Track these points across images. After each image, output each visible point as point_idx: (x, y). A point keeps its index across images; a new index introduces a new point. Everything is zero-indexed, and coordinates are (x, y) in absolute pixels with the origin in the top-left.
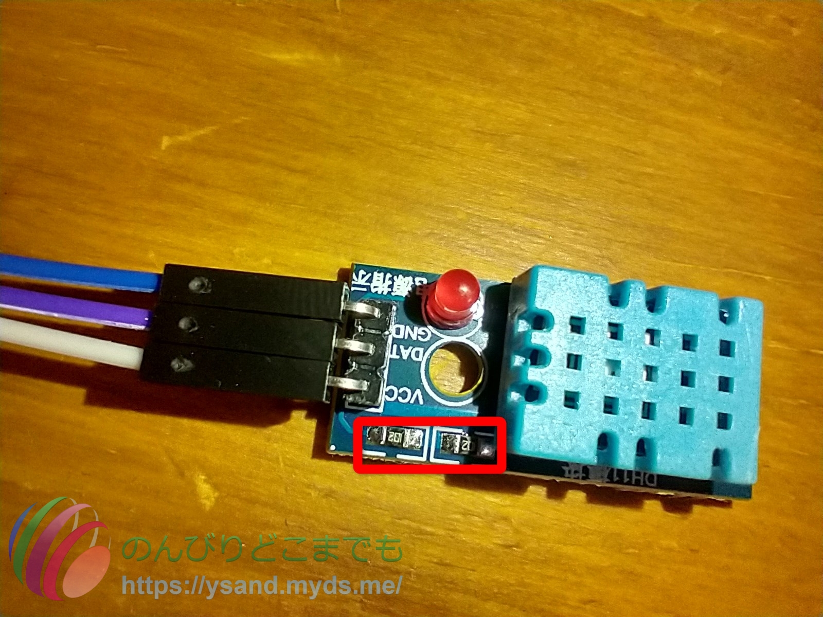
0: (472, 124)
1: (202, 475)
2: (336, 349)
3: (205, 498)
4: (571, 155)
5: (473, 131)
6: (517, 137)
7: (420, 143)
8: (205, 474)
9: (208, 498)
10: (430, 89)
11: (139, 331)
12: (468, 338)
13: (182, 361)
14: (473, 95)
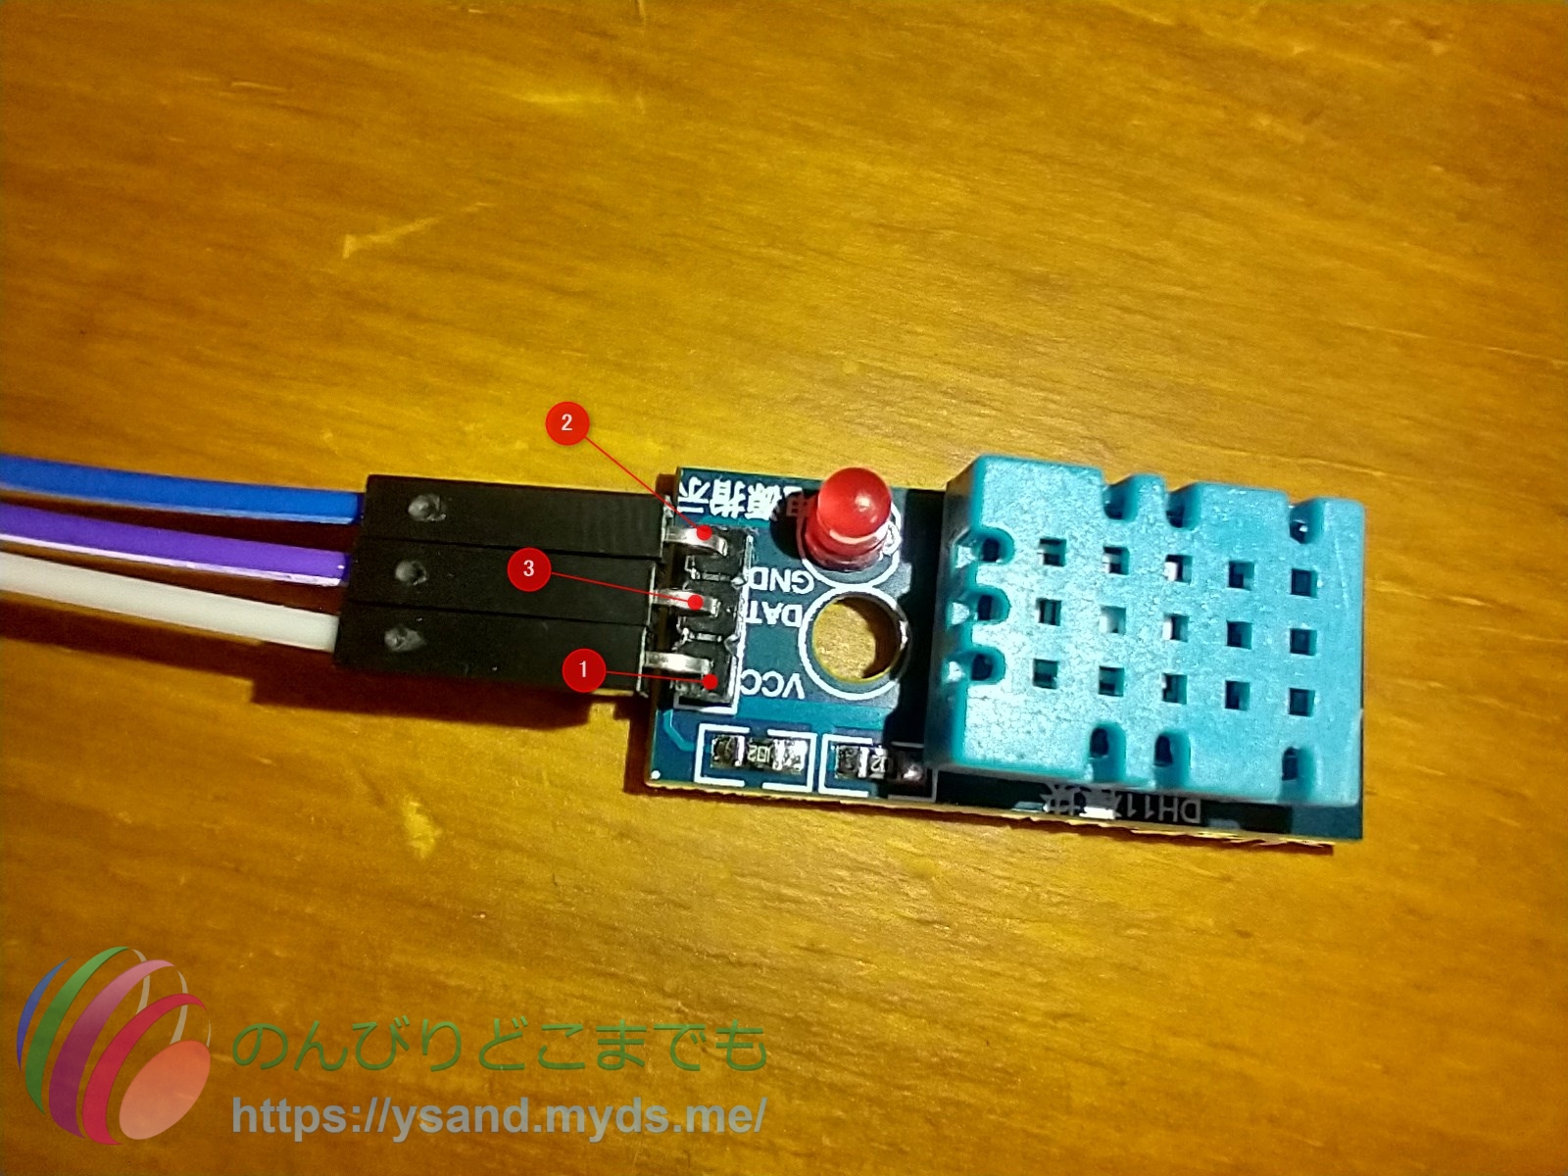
0: (870, 213)
1: (414, 800)
2: (655, 607)
3: (419, 839)
4: (1040, 265)
5: (872, 224)
6: (948, 234)
7: (781, 246)
8: (418, 798)
9: (423, 838)
10: (797, 151)
11: (330, 588)
12: (876, 587)
13: (403, 633)
14: (872, 163)
